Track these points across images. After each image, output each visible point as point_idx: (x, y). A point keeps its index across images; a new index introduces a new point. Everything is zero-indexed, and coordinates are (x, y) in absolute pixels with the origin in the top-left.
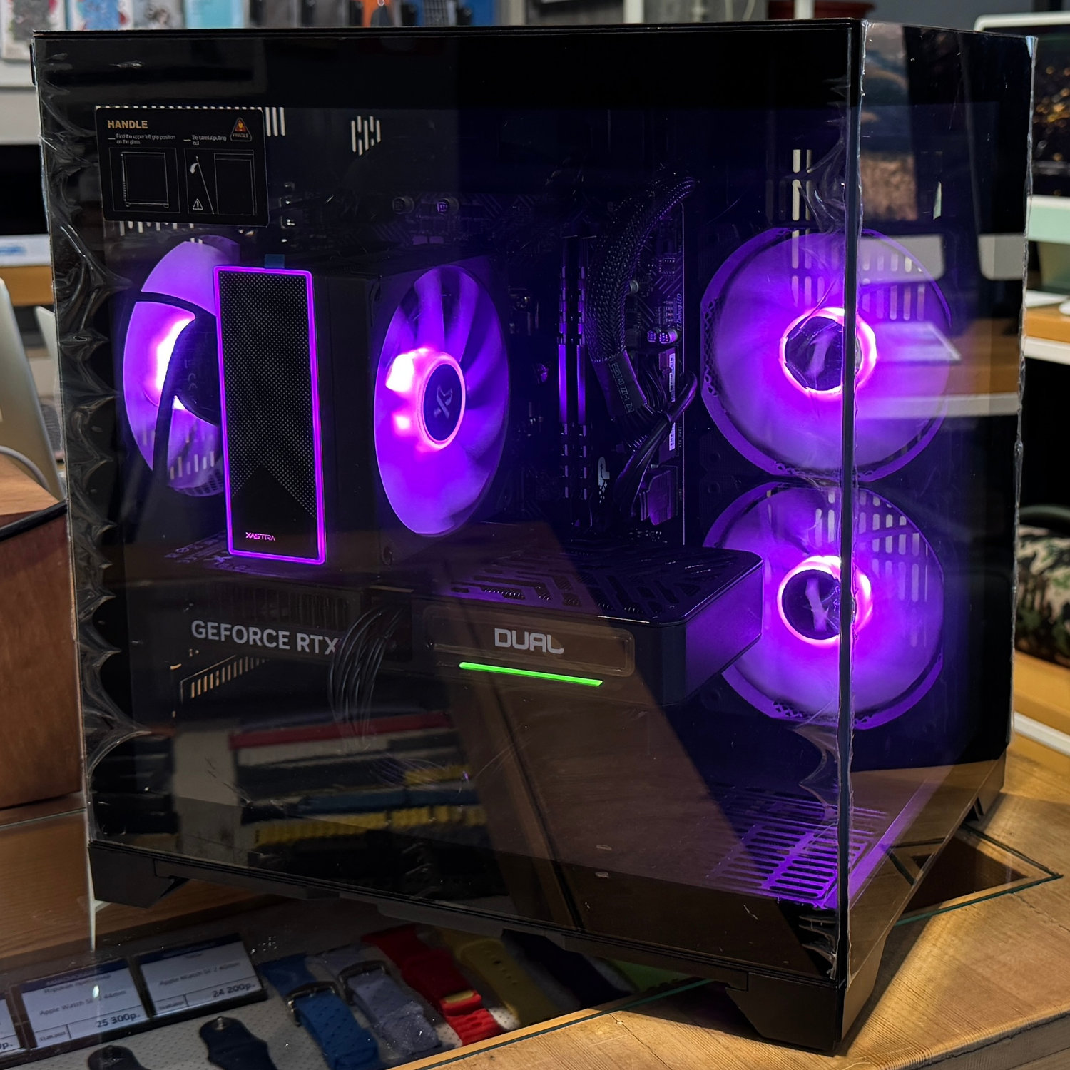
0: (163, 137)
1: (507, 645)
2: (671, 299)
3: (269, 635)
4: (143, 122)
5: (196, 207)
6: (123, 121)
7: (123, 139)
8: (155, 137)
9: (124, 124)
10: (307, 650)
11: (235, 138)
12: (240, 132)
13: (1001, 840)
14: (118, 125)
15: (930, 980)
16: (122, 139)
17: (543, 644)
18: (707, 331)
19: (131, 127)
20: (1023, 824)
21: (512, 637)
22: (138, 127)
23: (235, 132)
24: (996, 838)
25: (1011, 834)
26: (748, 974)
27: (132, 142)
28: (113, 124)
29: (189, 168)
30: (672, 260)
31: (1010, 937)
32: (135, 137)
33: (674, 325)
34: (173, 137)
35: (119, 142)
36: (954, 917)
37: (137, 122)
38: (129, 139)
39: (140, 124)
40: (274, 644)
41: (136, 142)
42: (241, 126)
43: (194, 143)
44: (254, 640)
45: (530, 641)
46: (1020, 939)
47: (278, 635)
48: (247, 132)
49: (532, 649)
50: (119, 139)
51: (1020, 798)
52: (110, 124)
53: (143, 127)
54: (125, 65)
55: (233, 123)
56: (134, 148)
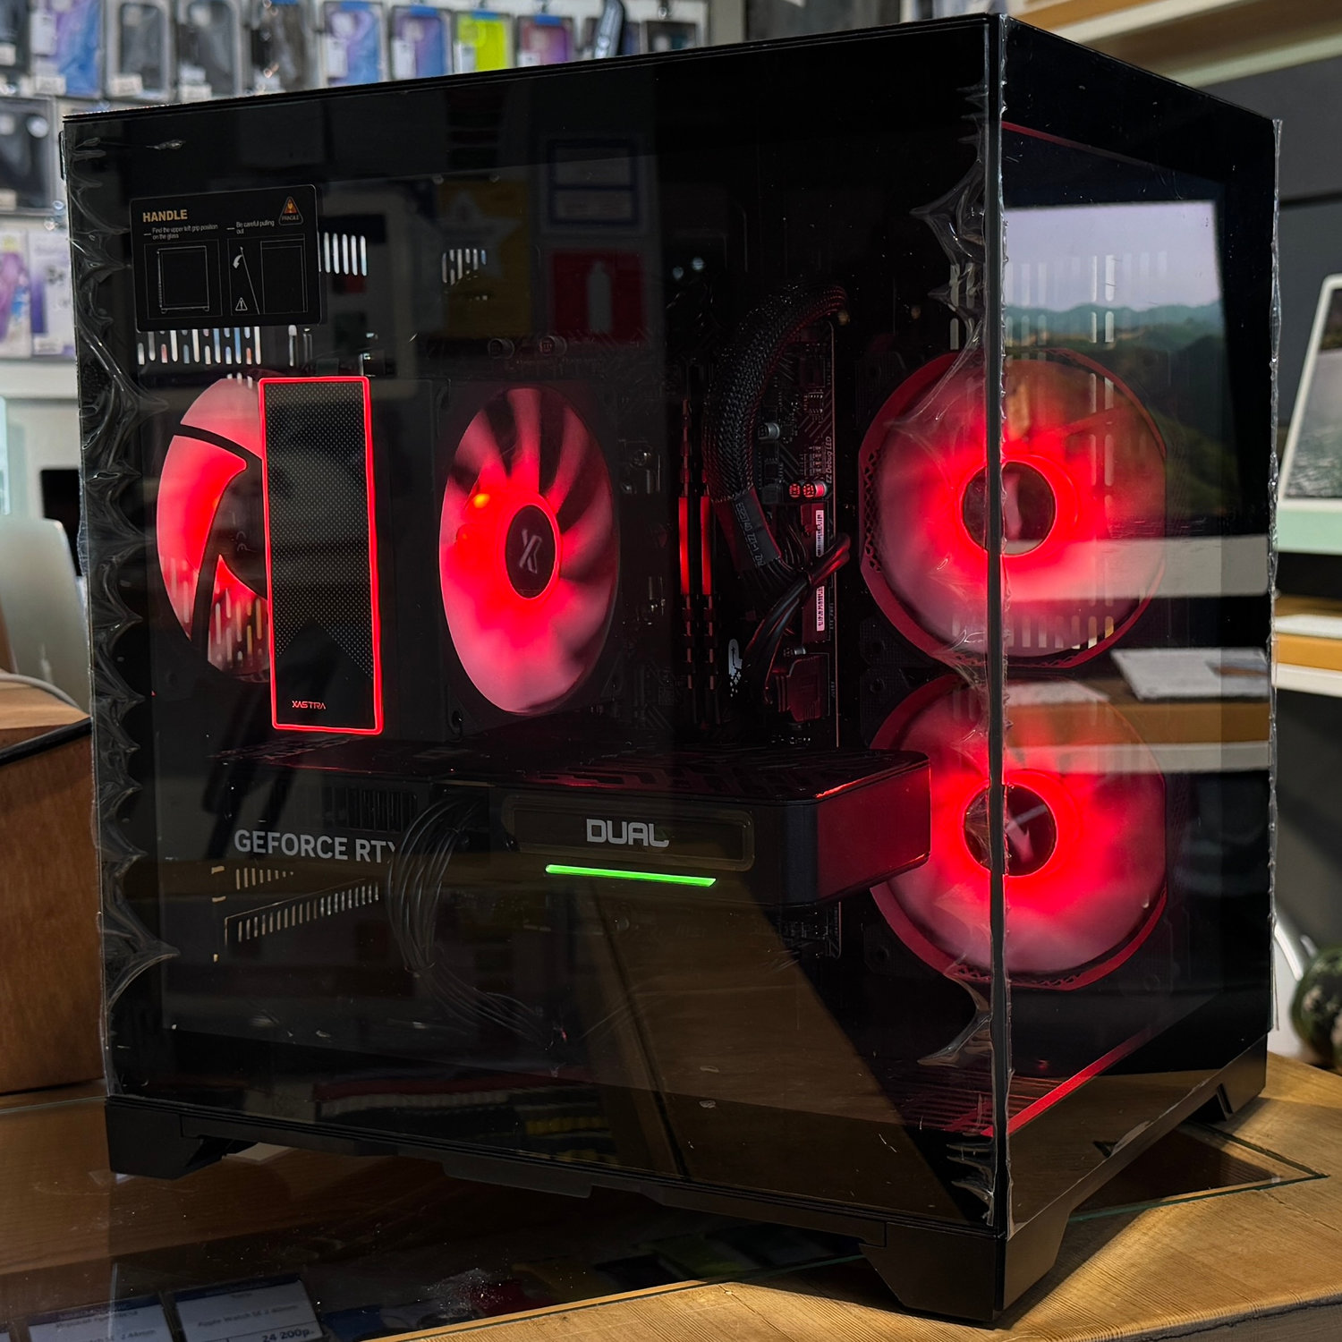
0: (203, 228)
1: (601, 840)
2: (818, 444)
3: (324, 842)
4: (182, 211)
5: (239, 308)
6: (160, 213)
7: (160, 234)
8: (196, 228)
9: (162, 216)
10: (368, 859)
11: (283, 222)
12: (289, 214)
13: (1253, 1141)
14: (154, 217)
15: (1133, 1265)
16: (158, 234)
17: (643, 836)
18: (869, 490)
19: (168, 219)
20: (1285, 1126)
21: (607, 828)
22: (176, 218)
23: (284, 215)
24: (1247, 1139)
25: (1268, 1136)
26: (886, 1225)
27: (170, 236)
28: (148, 217)
29: (233, 261)
30: (820, 395)
31: (1246, 1229)
32: (173, 230)
33: (822, 477)
34: (215, 227)
35: (155, 237)
36: (1177, 1209)
37: (175, 212)
38: (167, 233)
39: (179, 215)
40: (330, 854)
41: (174, 236)
42: (290, 206)
43: (239, 232)
44: (306, 850)
45: (629, 833)
46: (1259, 1231)
47: (333, 843)
48: (297, 213)
49: (631, 842)
50: (155, 234)
51: (1287, 1103)
52: (146, 217)
53: (183, 218)
54: (164, 146)
55: (283, 203)
56: (172, 242)
